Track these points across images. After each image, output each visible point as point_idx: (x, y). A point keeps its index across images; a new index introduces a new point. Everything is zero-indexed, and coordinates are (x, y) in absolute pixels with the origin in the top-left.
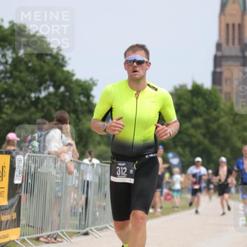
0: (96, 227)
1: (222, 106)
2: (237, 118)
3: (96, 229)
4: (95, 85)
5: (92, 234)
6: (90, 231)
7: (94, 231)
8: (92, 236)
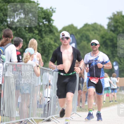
7: (54, 118)
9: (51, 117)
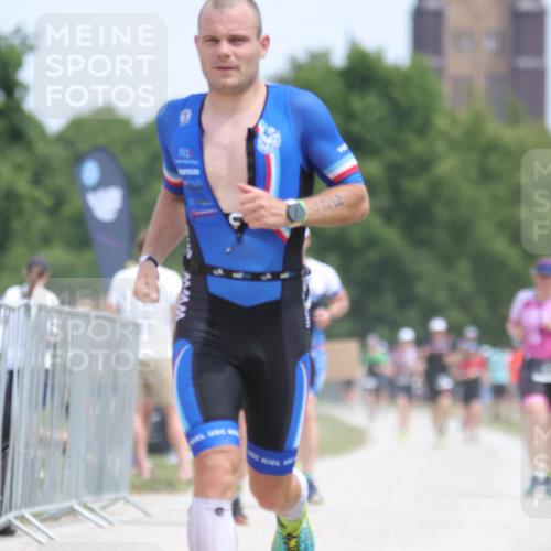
0: (38, 509)
1: (441, 122)
2: (494, 161)
3: (36, 515)
4: (32, 48)
5: (26, 533)
6: (17, 523)
7: (31, 523)
8: (26, 539)
9: (16, 518)
